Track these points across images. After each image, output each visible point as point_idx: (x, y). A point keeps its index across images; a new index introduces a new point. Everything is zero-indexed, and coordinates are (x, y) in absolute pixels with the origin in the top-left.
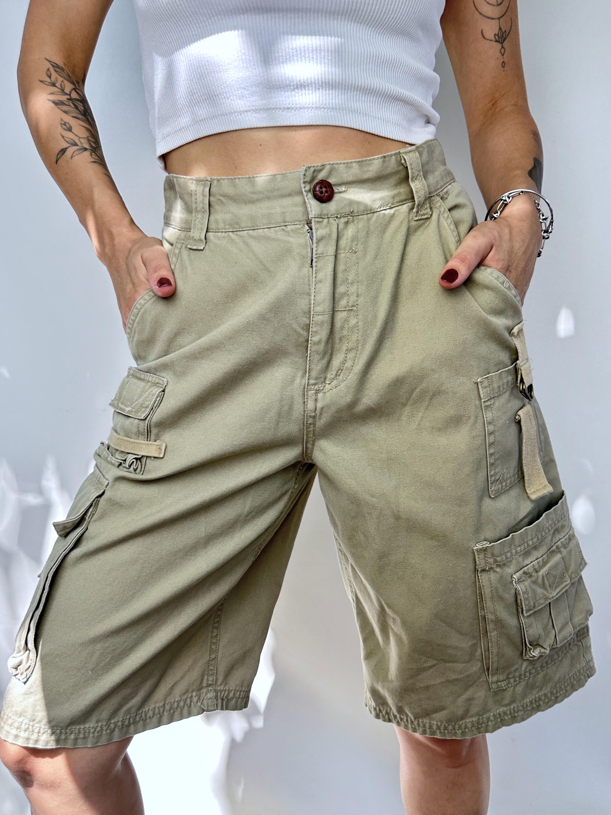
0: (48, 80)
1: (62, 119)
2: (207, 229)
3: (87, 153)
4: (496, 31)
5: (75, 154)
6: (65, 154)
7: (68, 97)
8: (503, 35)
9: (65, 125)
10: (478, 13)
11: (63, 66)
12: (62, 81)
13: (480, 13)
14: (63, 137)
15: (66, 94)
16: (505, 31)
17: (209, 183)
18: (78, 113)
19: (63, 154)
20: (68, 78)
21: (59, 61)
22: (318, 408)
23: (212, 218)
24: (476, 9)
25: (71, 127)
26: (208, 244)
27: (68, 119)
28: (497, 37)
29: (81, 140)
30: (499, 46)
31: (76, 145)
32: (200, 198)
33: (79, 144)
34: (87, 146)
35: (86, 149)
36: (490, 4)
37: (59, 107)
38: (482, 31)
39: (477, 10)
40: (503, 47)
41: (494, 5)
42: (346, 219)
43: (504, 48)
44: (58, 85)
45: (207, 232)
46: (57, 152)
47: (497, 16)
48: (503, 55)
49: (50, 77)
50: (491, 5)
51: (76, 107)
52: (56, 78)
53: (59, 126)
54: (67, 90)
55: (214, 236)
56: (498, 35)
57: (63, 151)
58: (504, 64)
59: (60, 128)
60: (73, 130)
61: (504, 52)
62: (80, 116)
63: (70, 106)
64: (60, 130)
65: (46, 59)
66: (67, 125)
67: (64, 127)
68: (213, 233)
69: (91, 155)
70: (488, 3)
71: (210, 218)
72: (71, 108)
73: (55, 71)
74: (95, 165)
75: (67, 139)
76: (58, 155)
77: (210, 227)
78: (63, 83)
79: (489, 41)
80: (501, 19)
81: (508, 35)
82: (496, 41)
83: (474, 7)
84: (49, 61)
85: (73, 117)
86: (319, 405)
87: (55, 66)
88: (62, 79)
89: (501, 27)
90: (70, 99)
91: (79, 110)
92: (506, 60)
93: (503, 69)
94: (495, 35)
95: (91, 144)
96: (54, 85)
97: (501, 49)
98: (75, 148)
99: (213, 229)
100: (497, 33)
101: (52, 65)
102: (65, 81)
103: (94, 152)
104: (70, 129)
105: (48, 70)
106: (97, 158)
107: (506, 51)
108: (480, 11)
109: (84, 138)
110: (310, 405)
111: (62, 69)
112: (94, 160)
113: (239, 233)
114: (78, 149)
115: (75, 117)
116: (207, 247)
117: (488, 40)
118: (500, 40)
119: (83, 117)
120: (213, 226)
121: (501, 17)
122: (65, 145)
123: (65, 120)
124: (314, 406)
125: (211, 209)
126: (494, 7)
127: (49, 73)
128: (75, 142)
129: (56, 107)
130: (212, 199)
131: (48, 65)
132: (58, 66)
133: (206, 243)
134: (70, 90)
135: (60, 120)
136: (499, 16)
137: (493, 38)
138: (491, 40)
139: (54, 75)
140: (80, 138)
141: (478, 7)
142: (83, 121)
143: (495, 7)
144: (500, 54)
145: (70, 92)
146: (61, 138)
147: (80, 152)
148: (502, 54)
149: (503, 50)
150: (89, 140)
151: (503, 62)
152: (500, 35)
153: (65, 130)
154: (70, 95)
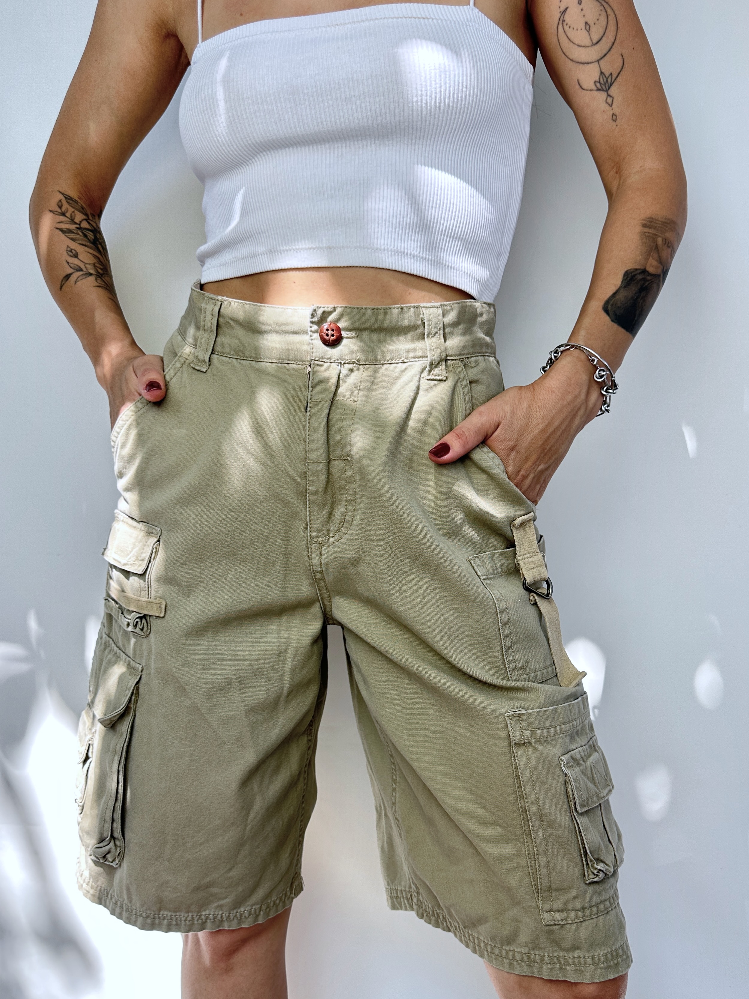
0: (59, 210)
1: (68, 246)
2: (213, 350)
3: (92, 279)
4: (596, 76)
5: (79, 279)
6: (69, 279)
7: (78, 226)
8: (607, 81)
9: (71, 251)
10: (570, 61)
11: (77, 199)
12: (73, 212)
13: (572, 60)
14: (68, 263)
15: (76, 223)
16: (611, 74)
17: (220, 303)
18: (86, 241)
19: (67, 280)
20: (81, 209)
21: (73, 194)
22: (323, 563)
23: (219, 339)
24: (566, 56)
25: (77, 254)
26: (211, 366)
27: (73, 245)
28: (598, 85)
29: (87, 266)
30: (604, 95)
31: (81, 270)
32: (209, 318)
33: (84, 269)
34: (92, 271)
35: (91, 274)
36: (581, 46)
37: (67, 235)
38: (578, 80)
39: (568, 58)
40: (609, 95)
41: (588, 47)
42: (350, 366)
43: (611, 96)
44: (68, 215)
45: (212, 353)
46: (61, 278)
47: (595, 57)
48: (611, 106)
49: (60, 207)
50: (584, 47)
51: (85, 236)
52: (67, 208)
53: (65, 251)
54: (77, 220)
55: (218, 359)
56: (599, 82)
57: (68, 277)
58: (614, 117)
59: (66, 254)
60: (79, 257)
61: (613, 101)
62: (87, 244)
63: (79, 234)
64: (65, 257)
65: (60, 192)
66: (73, 251)
67: (71, 254)
68: (218, 356)
69: (96, 280)
70: (579, 46)
71: (217, 339)
72: (80, 236)
73: (68, 202)
74: (100, 289)
75: (72, 265)
76: (62, 281)
77: (216, 349)
78: (73, 214)
79: (589, 92)
80: (602, 62)
81: (615, 79)
82: (598, 90)
83: (563, 56)
84: (63, 194)
85: (80, 244)
86: (324, 560)
87: (69, 199)
88: (73, 210)
89: (603, 71)
90: (80, 228)
91: (88, 239)
92: (616, 110)
93: (614, 123)
94: (595, 82)
95: (97, 270)
96: (63, 214)
97: (606, 99)
98: (81, 273)
99: (218, 352)
100: (597, 79)
101: (65, 197)
102: (76, 212)
103: (100, 278)
104: (76, 256)
105: (60, 201)
106: (103, 283)
107: (615, 100)
108: (571, 58)
109: (89, 264)
110: (315, 560)
111: (76, 202)
112: (98, 284)
113: (242, 361)
114: (83, 274)
115: (83, 245)
116: (210, 369)
117: (587, 90)
118: (604, 87)
119: (92, 245)
120: (218, 348)
121: (601, 58)
122: (70, 271)
123: (72, 247)
124: (319, 561)
125: (219, 330)
126: (588, 49)
127: (60, 204)
128: (80, 267)
129: (63, 235)
130: (221, 320)
131: (61, 197)
132: (71, 199)
133: (209, 365)
134: (80, 220)
135: (66, 246)
136: (599, 58)
137: (594, 88)
138: (591, 90)
139: (65, 205)
140: (85, 263)
141: (567, 54)
142: (91, 248)
143: (590, 48)
144: (607, 105)
145: (81, 222)
146: (67, 265)
147: (84, 277)
148: (609, 105)
149: (610, 100)
150: (95, 266)
151: (613, 114)
152: (602, 81)
153: (71, 256)
154: (80, 224)
